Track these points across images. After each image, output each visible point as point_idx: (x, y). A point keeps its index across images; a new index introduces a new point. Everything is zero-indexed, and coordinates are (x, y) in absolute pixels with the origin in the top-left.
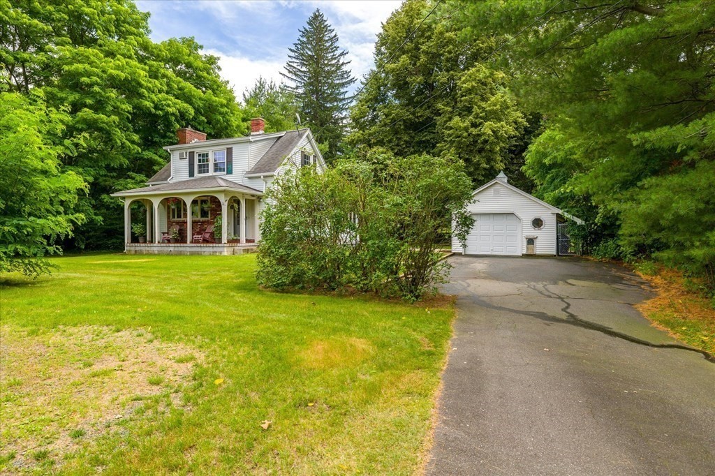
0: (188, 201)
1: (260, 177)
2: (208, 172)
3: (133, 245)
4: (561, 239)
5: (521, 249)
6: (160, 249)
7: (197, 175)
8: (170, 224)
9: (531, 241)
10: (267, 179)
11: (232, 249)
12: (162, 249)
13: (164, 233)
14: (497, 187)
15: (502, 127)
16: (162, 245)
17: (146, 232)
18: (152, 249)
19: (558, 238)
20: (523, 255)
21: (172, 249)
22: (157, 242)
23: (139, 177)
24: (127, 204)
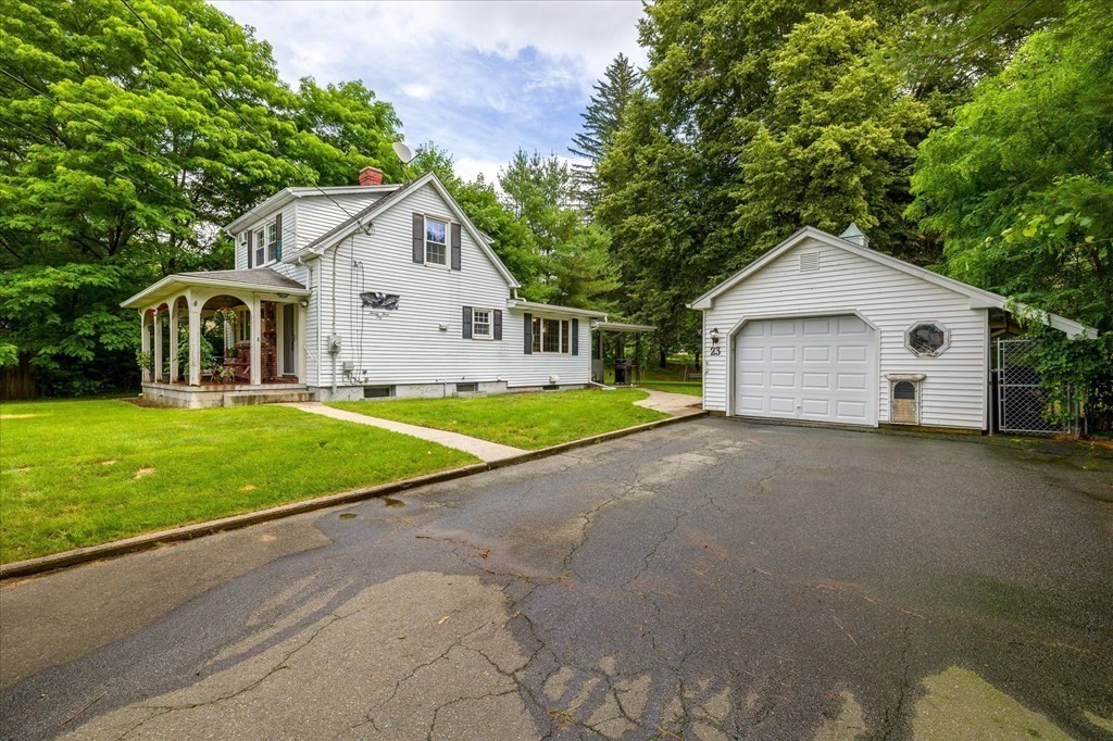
4: (1005, 386)
5: (877, 408)
7: (254, 266)
9: (904, 390)
11: (214, 396)
14: (810, 249)
15: (867, 132)
19: (994, 381)
20: (881, 425)
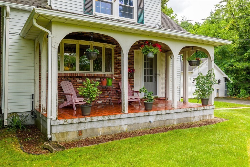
4: (225, 90)
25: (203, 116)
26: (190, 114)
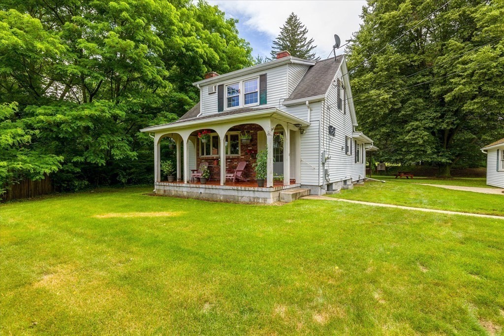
0: (222, 132)
1: (304, 104)
2: (238, 104)
3: (162, 184)
6: (189, 190)
7: (226, 109)
8: (199, 162)
10: (312, 106)
11: (277, 194)
12: (192, 190)
13: (193, 171)
16: (192, 185)
17: (176, 170)
18: (181, 189)
21: (202, 191)
22: (186, 182)
23: (171, 116)
24: (156, 139)
25: (254, 198)
26: (238, 193)
